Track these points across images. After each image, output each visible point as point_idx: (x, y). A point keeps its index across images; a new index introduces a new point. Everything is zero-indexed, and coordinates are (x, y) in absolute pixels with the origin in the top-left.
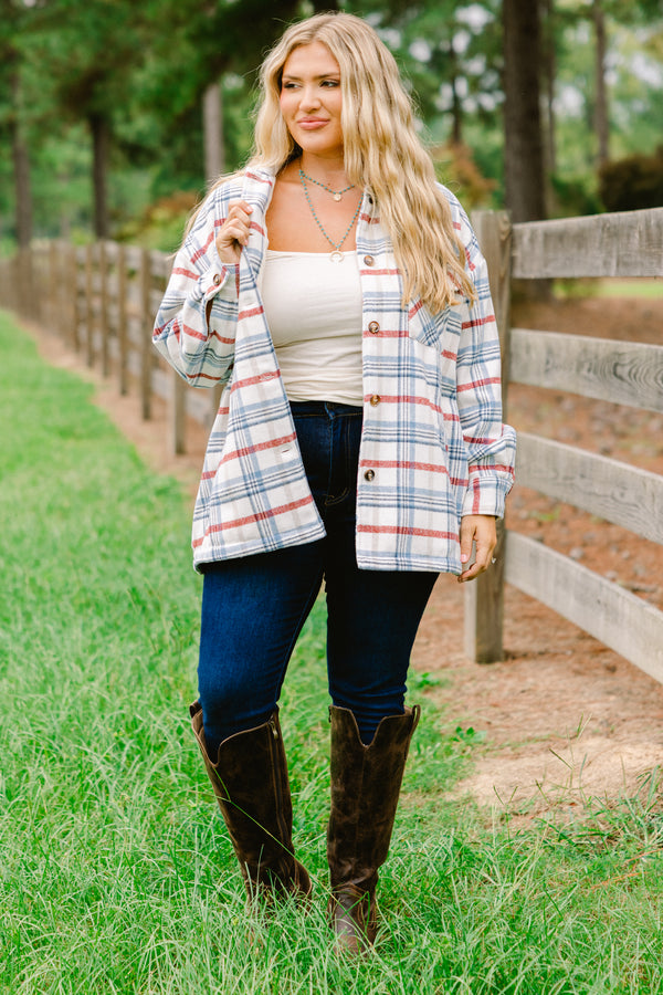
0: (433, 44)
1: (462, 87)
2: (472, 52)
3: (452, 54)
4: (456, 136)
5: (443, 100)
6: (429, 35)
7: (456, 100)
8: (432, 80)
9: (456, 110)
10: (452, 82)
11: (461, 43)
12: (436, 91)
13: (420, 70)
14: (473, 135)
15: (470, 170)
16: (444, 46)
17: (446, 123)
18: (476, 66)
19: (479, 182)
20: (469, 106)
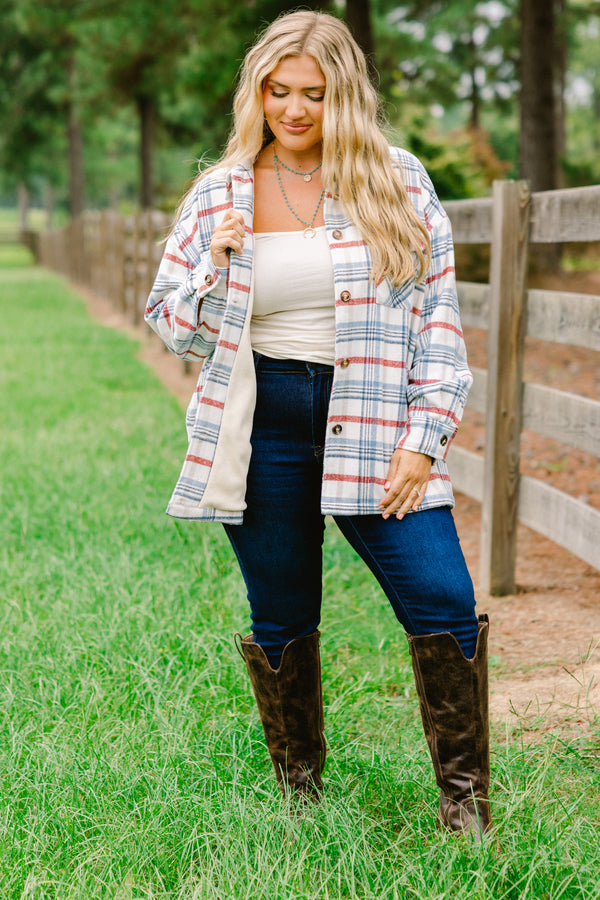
0: (455, 37)
1: (481, 76)
2: (490, 44)
3: (472, 46)
4: (474, 121)
5: (463, 88)
6: (451, 28)
7: (475, 88)
8: (454, 69)
9: (475, 97)
10: (472, 71)
11: (480, 35)
12: (456, 79)
13: (442, 60)
14: (489, 120)
15: (486, 152)
16: (465, 39)
17: (466, 109)
18: (494, 57)
19: (495, 163)
20: (487, 94)
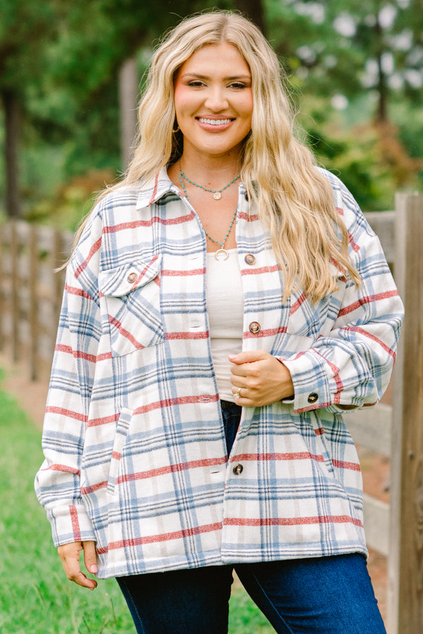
0: (358, 19)
1: (388, 62)
2: (398, 28)
3: (377, 29)
4: (381, 114)
5: (368, 76)
6: (354, 9)
7: (382, 76)
8: (358, 56)
9: (382, 86)
10: (378, 57)
11: (387, 17)
12: (361, 67)
13: (345, 45)
14: (399, 112)
15: (395, 149)
16: (370, 21)
17: (372, 100)
18: (403, 41)
19: (405, 162)
20: (395, 83)
